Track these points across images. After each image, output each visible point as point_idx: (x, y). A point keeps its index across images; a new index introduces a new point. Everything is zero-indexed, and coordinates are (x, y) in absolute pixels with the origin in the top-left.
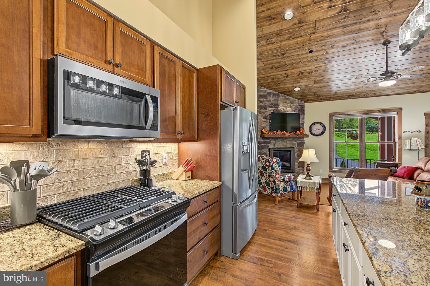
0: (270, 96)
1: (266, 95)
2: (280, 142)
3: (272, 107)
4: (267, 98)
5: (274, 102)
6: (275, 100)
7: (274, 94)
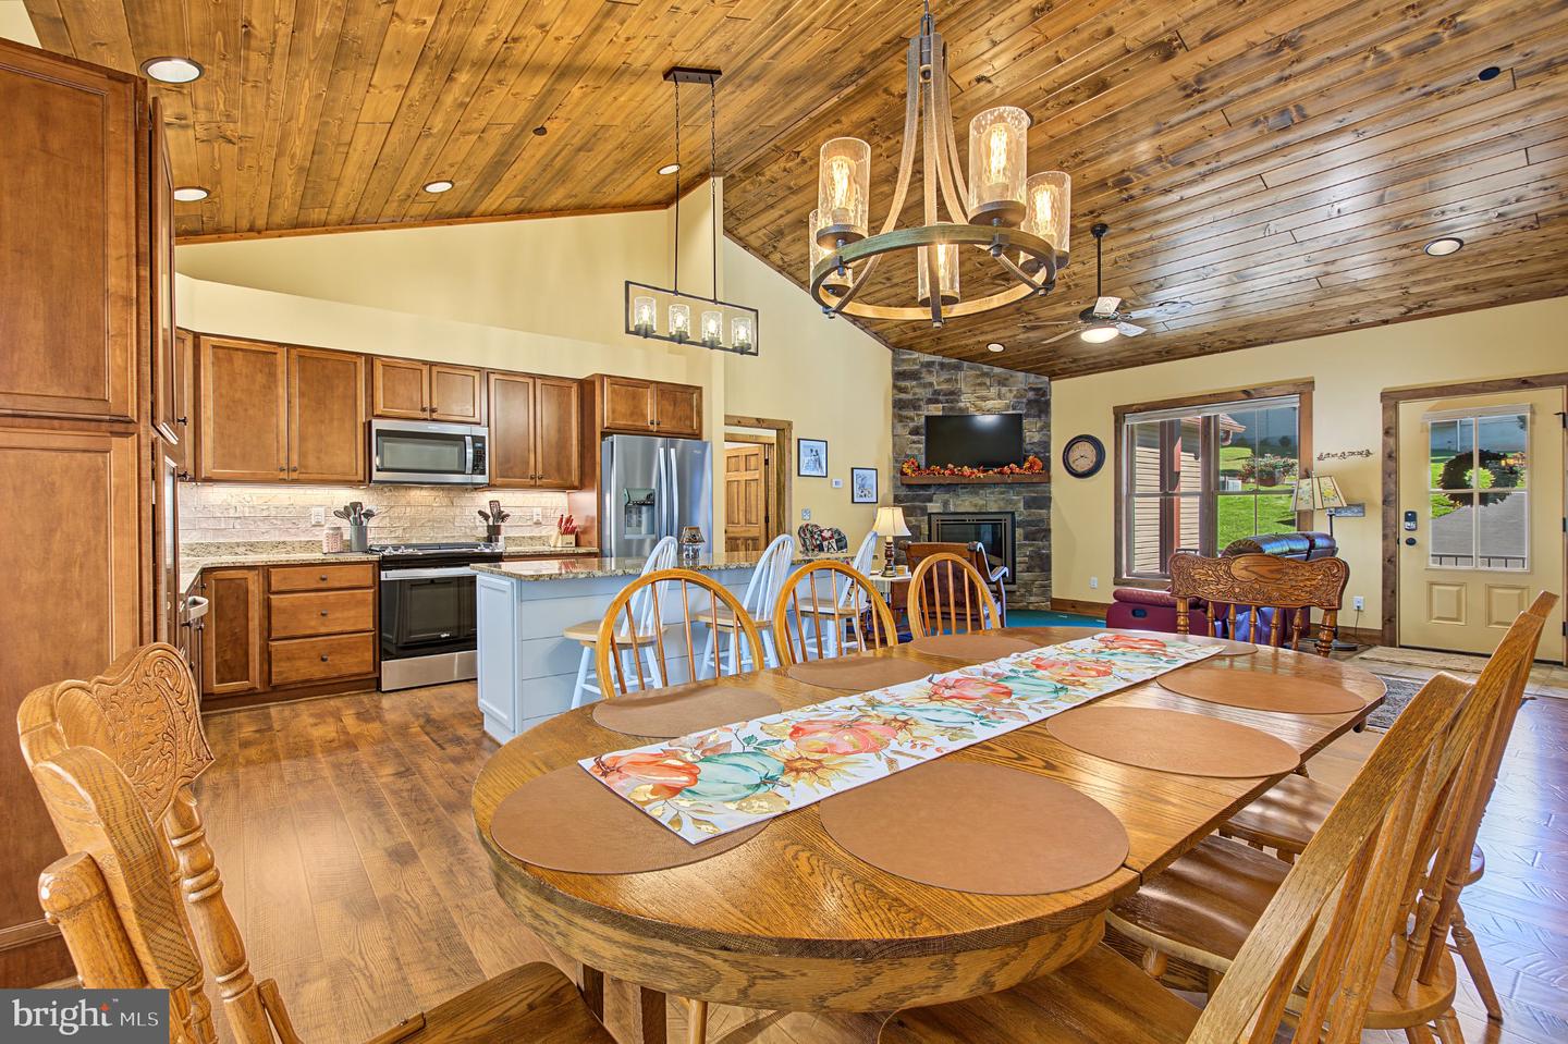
0: (930, 372)
1: (916, 370)
2: (965, 497)
3: (937, 401)
4: (920, 378)
5: (944, 387)
6: (948, 381)
7: (942, 365)
